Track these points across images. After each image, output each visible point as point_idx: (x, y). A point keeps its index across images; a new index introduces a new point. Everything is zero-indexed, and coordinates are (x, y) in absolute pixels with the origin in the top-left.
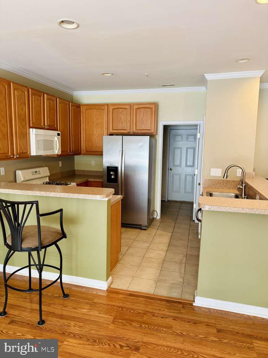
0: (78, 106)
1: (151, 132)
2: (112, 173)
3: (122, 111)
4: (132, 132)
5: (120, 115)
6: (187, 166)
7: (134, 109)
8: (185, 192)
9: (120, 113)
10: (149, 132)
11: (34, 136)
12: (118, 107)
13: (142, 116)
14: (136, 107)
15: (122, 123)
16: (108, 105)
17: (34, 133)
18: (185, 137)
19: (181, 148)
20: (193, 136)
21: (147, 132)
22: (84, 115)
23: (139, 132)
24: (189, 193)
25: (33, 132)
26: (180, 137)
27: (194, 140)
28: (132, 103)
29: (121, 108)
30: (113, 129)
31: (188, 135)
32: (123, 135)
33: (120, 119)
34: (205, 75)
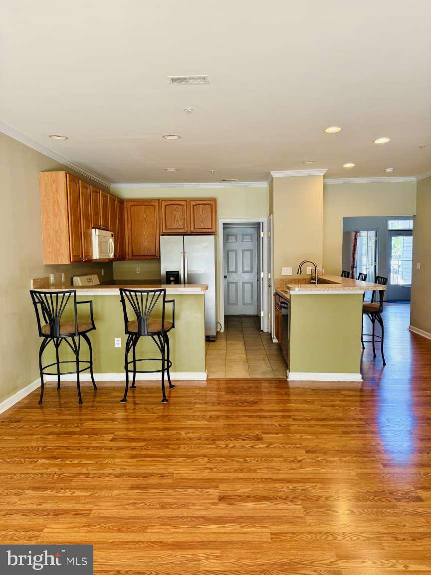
0: (122, 202)
1: (212, 231)
2: (172, 279)
3: (177, 207)
4: (189, 231)
5: (175, 212)
6: (244, 272)
7: (191, 205)
8: (244, 304)
9: (175, 210)
10: (210, 231)
11: (97, 237)
12: (171, 204)
13: (201, 213)
14: (193, 203)
15: (177, 221)
16: (158, 200)
17: (97, 234)
18: (240, 237)
19: (236, 251)
20: (249, 237)
21: (207, 231)
22: (129, 211)
23: (198, 231)
24: (248, 304)
25: (95, 233)
26: (234, 237)
27: (250, 241)
28: (188, 199)
29: (175, 204)
30: (166, 229)
31: (244, 235)
32: (184, 234)
33: (175, 216)
34: (271, 172)
